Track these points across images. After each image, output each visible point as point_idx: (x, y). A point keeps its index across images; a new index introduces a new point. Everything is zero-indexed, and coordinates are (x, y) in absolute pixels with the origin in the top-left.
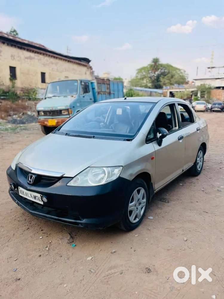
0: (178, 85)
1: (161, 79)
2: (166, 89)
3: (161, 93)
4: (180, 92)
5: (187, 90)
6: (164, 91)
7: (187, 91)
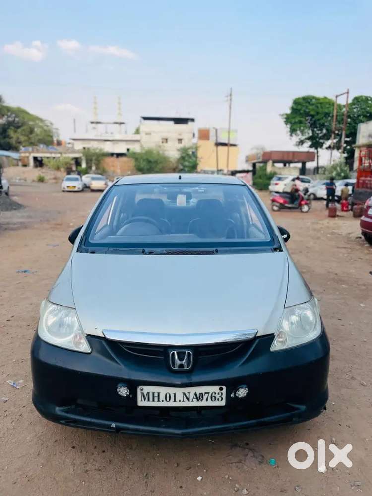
0: (45, 146)
1: (11, 133)
2: (25, 153)
3: (18, 158)
4: (54, 158)
5: (65, 155)
6: (23, 155)
7: (65, 158)
